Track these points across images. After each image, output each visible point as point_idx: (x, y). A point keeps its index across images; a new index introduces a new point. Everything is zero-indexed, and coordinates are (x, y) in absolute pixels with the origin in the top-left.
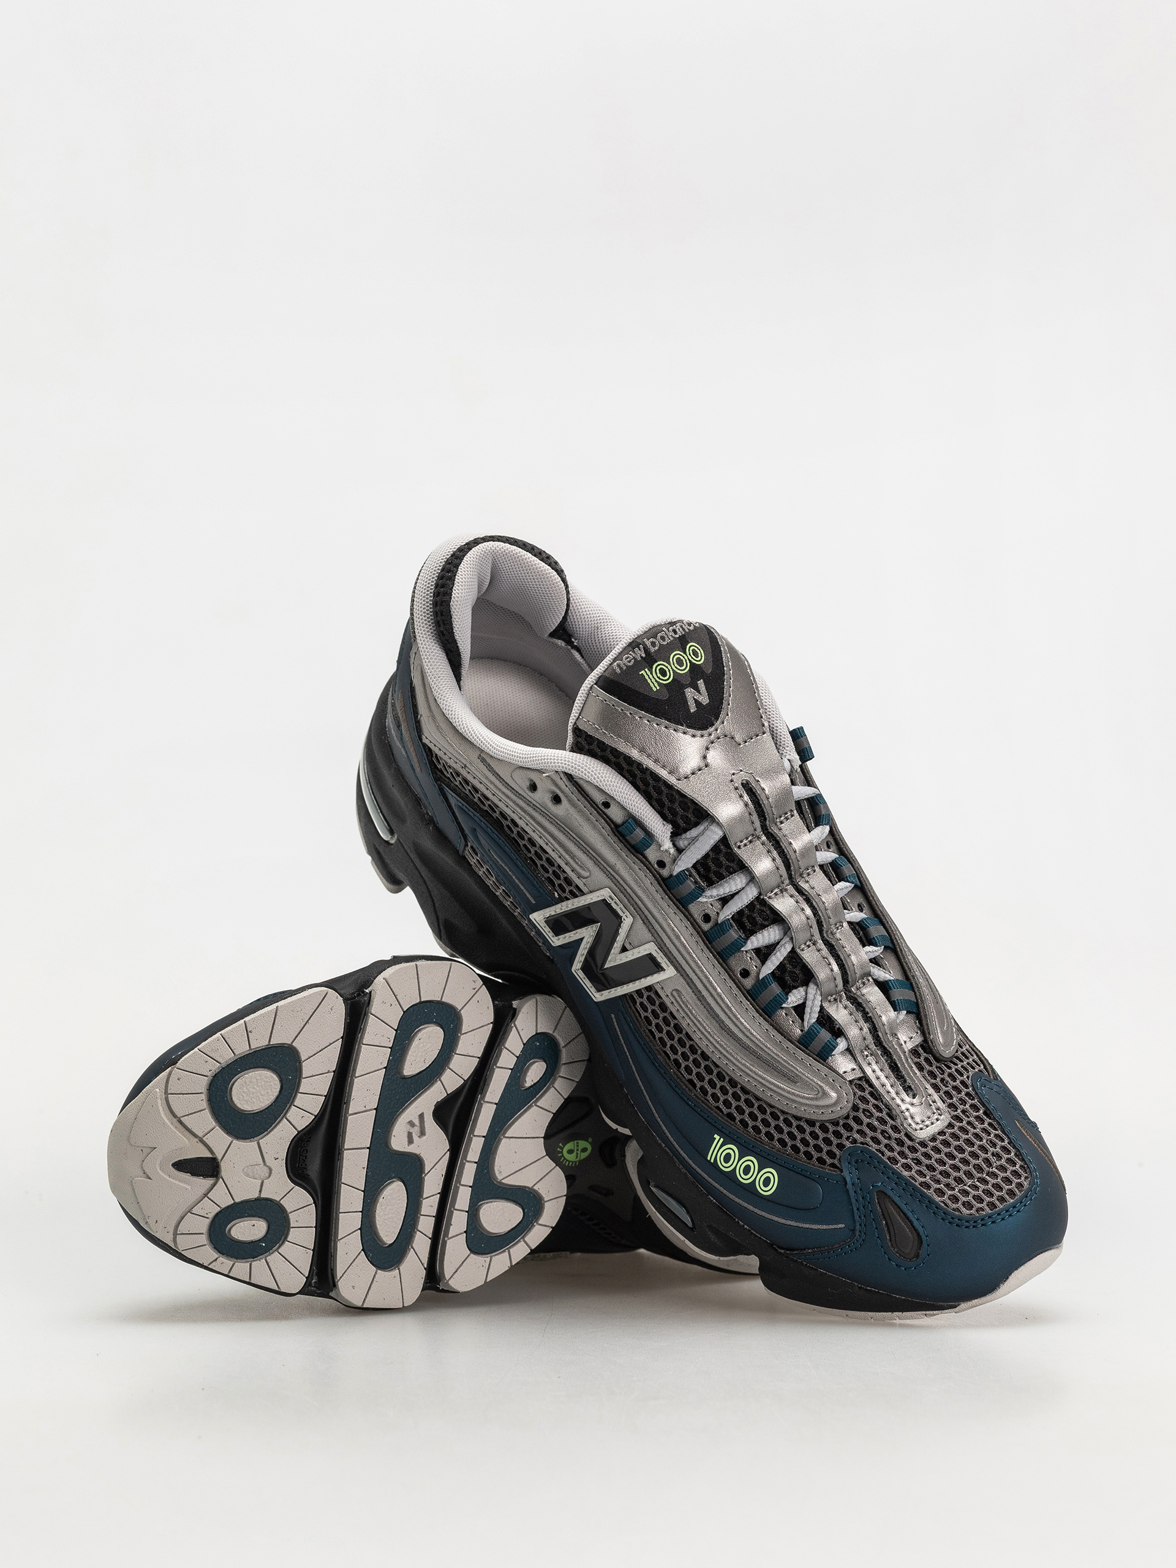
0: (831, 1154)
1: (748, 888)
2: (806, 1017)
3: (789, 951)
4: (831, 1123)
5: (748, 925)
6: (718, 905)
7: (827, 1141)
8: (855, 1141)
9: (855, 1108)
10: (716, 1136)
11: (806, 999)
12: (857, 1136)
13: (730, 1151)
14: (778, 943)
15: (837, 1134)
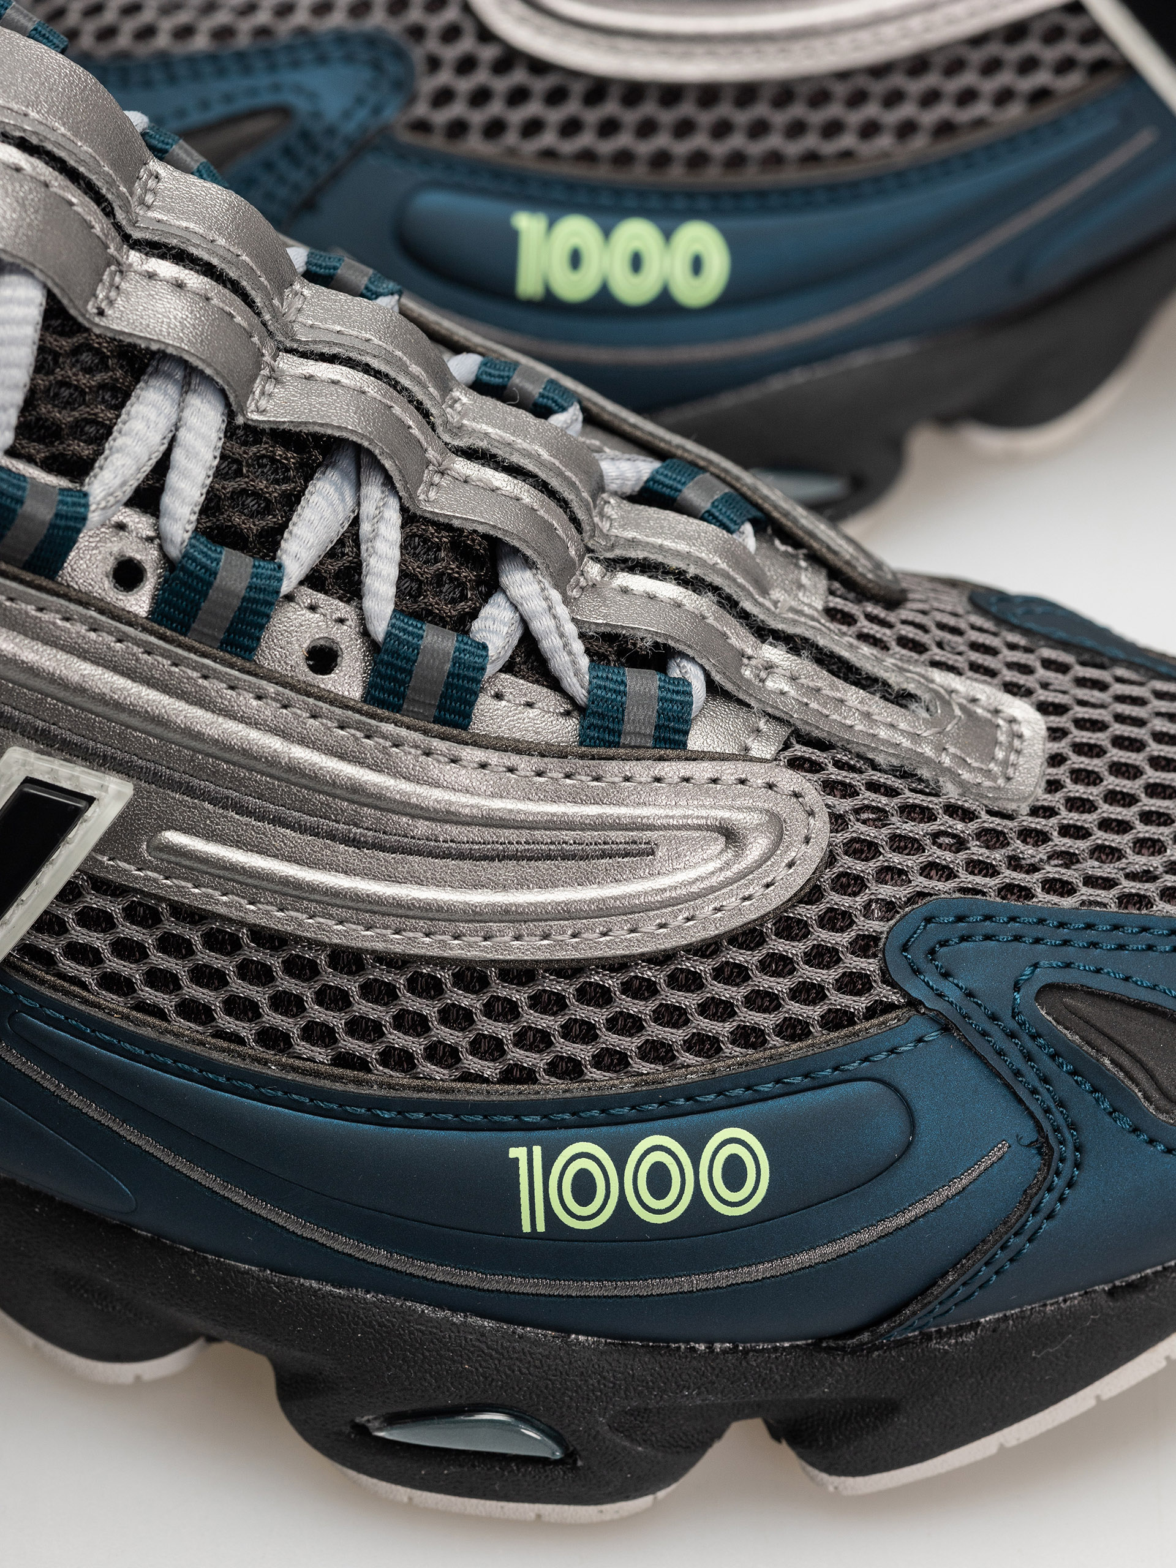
0: (855, 983)
1: (186, 414)
2: (560, 663)
3: (399, 522)
4: (800, 902)
5: (252, 526)
6: (139, 522)
7: (822, 956)
8: (890, 907)
9: (838, 821)
10: (514, 1152)
11: (524, 623)
12: (886, 891)
13: (582, 1163)
14: (356, 522)
15: (835, 920)
